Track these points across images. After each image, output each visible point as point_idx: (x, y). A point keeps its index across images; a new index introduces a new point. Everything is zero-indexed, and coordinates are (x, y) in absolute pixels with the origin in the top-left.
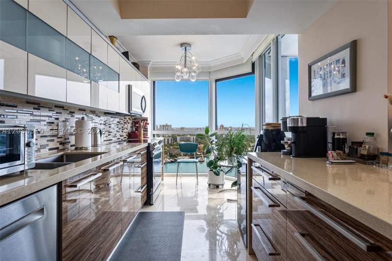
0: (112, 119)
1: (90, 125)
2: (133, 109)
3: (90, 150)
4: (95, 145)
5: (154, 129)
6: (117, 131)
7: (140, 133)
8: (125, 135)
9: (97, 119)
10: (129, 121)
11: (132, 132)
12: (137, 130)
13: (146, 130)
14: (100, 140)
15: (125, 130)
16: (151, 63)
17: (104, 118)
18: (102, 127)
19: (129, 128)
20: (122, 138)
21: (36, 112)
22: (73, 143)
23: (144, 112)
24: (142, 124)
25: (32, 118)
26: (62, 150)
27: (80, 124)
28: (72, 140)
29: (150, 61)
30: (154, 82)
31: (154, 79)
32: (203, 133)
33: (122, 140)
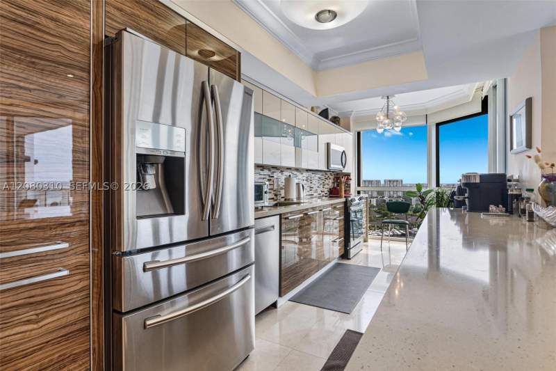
0: (313, 175)
1: (295, 181)
2: (332, 166)
3: (295, 200)
4: (299, 198)
5: (359, 185)
6: (318, 187)
7: (341, 189)
8: (326, 191)
9: (300, 176)
10: (330, 176)
11: (334, 188)
12: (338, 185)
13: (348, 186)
14: (303, 194)
15: (326, 186)
16: (353, 113)
17: (306, 174)
18: (305, 182)
19: (331, 184)
20: (323, 193)
21: (262, 172)
22: (283, 195)
23: (344, 167)
24: (343, 180)
25: (259, 176)
26: (276, 200)
27: (288, 180)
28: (283, 193)
29: (352, 111)
30: (359, 134)
31: (358, 130)
32: (415, 190)
33: (323, 196)
